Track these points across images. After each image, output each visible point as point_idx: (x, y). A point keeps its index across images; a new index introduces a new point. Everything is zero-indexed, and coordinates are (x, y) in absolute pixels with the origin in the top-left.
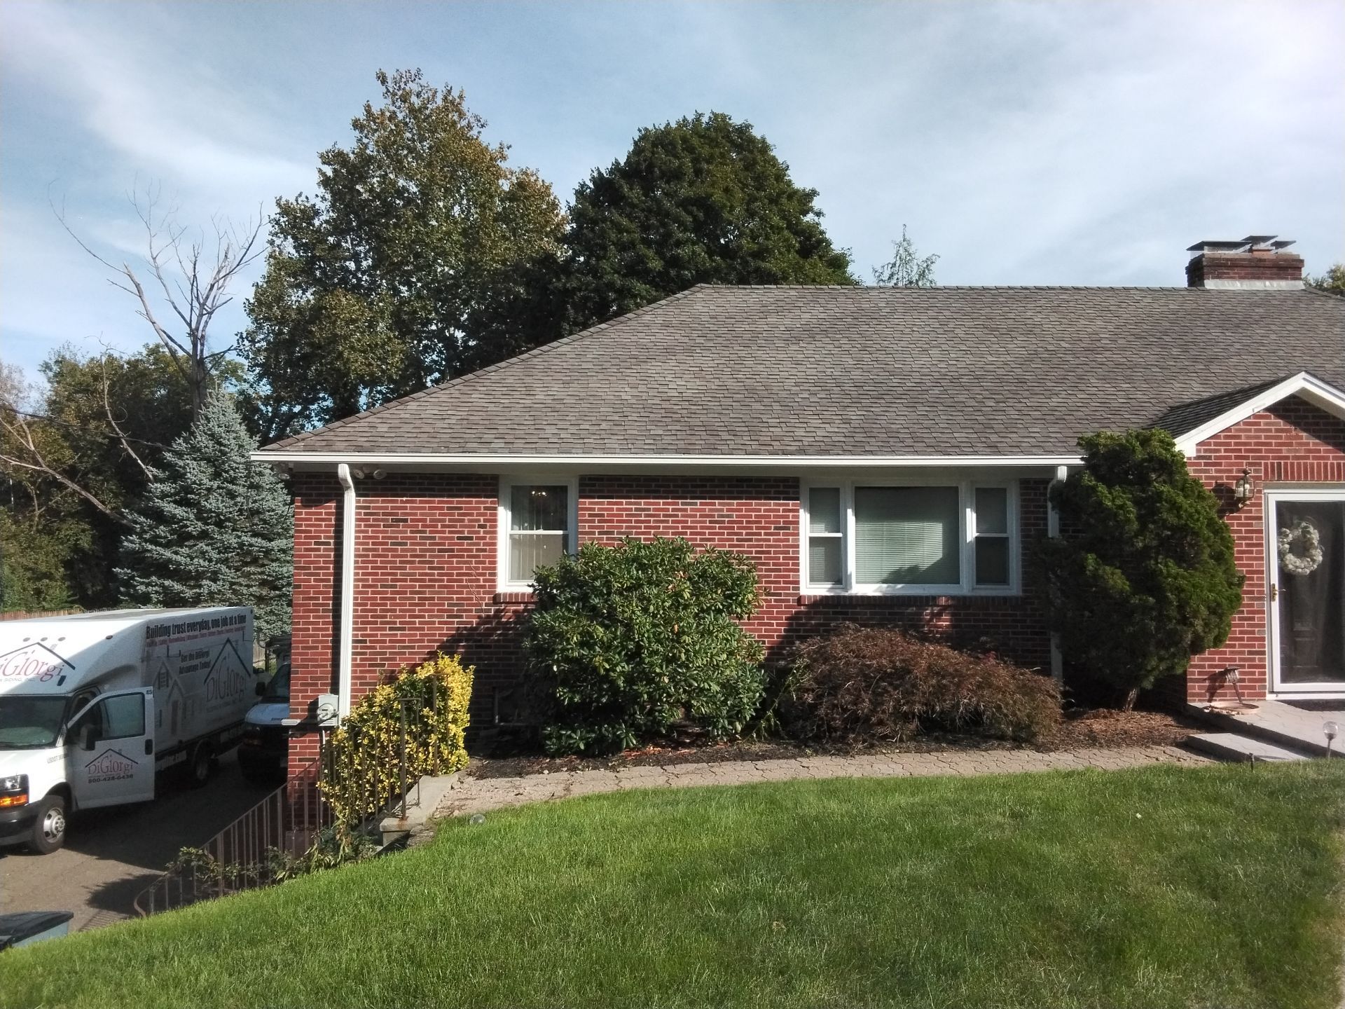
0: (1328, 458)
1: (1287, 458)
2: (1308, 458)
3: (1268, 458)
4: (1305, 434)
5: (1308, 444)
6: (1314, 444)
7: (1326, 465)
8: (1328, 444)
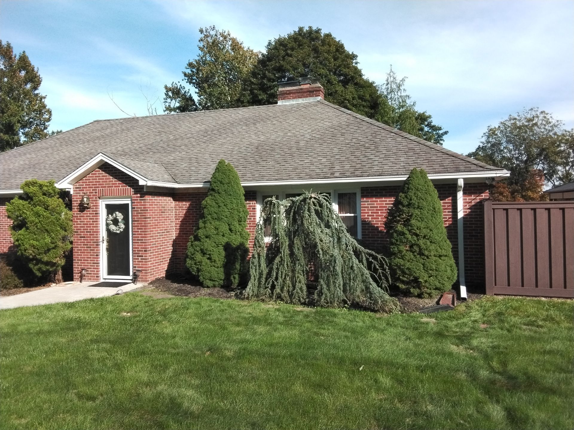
0: (119, 186)
1: (105, 187)
2: (112, 187)
3: (99, 187)
4: (111, 177)
5: (112, 181)
6: (115, 181)
7: (119, 189)
8: (120, 181)
